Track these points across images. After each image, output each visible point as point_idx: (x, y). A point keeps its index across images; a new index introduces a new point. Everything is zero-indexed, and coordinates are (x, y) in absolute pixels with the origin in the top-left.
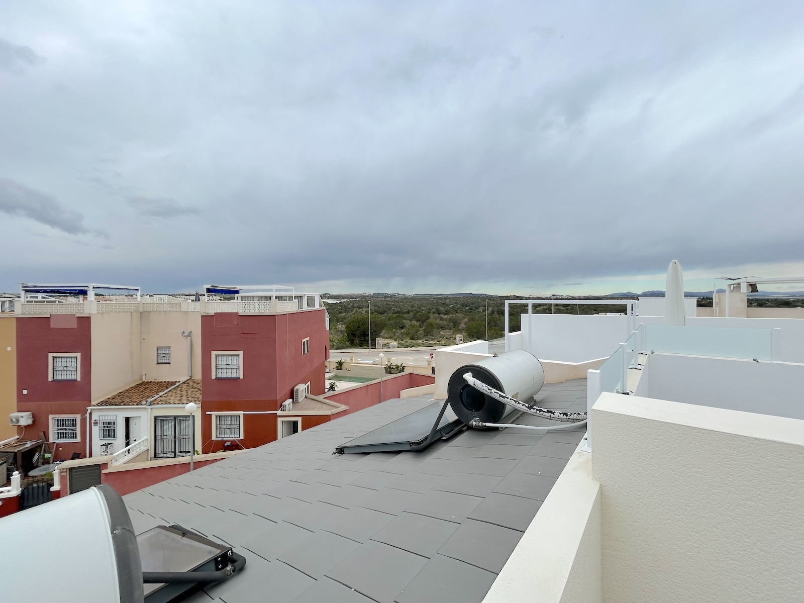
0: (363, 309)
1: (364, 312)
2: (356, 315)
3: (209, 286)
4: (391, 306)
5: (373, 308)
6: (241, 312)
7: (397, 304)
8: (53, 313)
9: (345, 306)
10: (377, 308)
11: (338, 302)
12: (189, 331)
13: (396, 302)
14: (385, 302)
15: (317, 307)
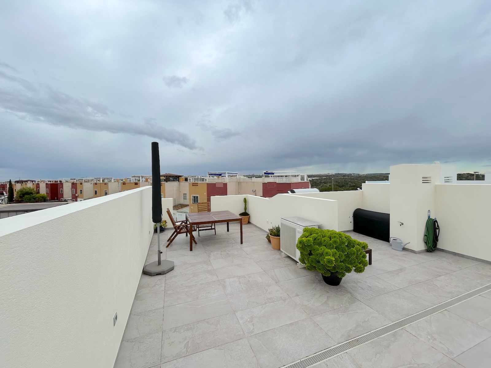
0: (328, 184)
1: (328, 186)
2: (323, 188)
3: (265, 172)
4: (347, 182)
5: (335, 183)
6: (277, 182)
7: (353, 180)
8: (217, 182)
9: (315, 182)
10: (337, 183)
11: (311, 179)
12: (255, 190)
13: (352, 179)
14: (344, 179)
15: (306, 180)
